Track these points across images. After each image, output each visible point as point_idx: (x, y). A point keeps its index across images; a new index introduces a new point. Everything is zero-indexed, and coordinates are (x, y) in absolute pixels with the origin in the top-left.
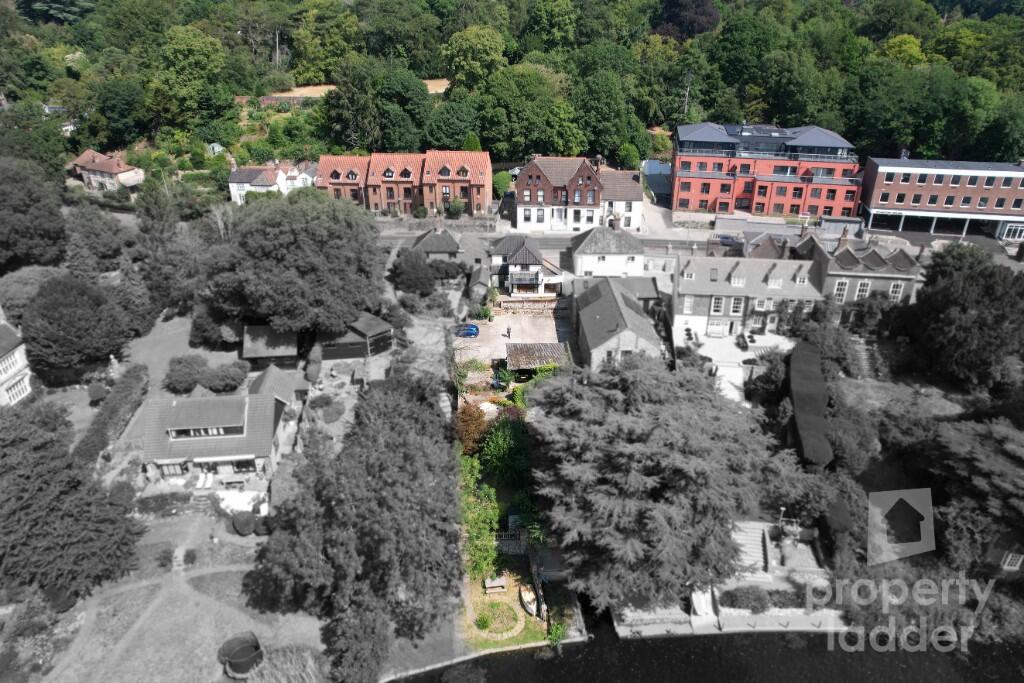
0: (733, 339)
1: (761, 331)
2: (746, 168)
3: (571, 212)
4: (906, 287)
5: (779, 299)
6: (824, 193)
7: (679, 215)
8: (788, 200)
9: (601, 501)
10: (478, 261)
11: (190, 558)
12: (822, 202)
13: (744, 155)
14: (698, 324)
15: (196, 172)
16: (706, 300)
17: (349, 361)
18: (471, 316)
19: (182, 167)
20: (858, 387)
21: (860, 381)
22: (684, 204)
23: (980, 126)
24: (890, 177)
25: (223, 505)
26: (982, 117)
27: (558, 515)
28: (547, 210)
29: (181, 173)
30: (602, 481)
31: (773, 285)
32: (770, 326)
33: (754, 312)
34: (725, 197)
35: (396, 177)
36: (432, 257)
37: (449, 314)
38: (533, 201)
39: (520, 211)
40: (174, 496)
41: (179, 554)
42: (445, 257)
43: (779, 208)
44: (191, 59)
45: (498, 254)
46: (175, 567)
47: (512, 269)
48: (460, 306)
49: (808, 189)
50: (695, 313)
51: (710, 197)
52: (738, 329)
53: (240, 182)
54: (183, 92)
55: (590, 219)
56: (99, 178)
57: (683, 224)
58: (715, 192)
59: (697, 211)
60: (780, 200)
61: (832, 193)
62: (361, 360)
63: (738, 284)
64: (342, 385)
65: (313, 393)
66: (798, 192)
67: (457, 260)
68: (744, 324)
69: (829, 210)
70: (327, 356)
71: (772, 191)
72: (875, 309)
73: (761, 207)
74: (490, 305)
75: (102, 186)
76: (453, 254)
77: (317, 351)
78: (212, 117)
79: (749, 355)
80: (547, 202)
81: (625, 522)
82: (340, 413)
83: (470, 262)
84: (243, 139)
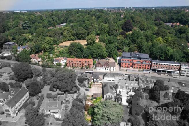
0: (126, 92)
1: (130, 91)
2: (132, 61)
3: (105, 68)
4: (151, 86)
5: (133, 87)
6: (144, 66)
7: (122, 68)
8: (139, 66)
9: (101, 121)
10: (90, 78)
11: (51, 124)
12: (144, 67)
13: (132, 59)
14: (121, 90)
15: (49, 59)
16: (122, 87)
17: (71, 94)
18: (88, 87)
19: (47, 58)
20: (143, 101)
21: (144, 100)
22: (123, 66)
23: (169, 55)
24: (154, 64)
25: (55, 116)
26: (169, 54)
27: (96, 122)
28: (101, 68)
29: (47, 59)
30: (102, 118)
31: (132, 85)
32: (131, 91)
33: (129, 89)
34: (129, 66)
35: (79, 62)
36: (83, 77)
37: (85, 87)
38: (99, 67)
39: (97, 68)
40: (48, 115)
41: (50, 123)
42: (85, 77)
43: (137, 68)
44: (49, 42)
45: (93, 77)
46: (49, 125)
47: (95, 79)
48: (87, 85)
49: (142, 65)
50: (120, 88)
51: (127, 66)
52: (127, 91)
53: (55, 61)
54: (47, 47)
55: (107, 69)
56: (35, 60)
57: (122, 70)
58: (127, 65)
59: (124, 68)
60: (137, 66)
61: (146, 66)
62: (73, 94)
63: (127, 84)
64: (70, 98)
65: (66, 99)
66: (140, 65)
67: (87, 77)
68: (128, 90)
69: (145, 68)
70: (68, 93)
71: (136, 65)
72: (147, 89)
73: (135, 67)
74: (91, 85)
75: (35, 61)
76: (86, 77)
77: (67, 93)
78: (51, 50)
79: (128, 95)
80: (101, 67)
81: (104, 123)
82: (70, 103)
83: (89, 78)
84: (56, 53)
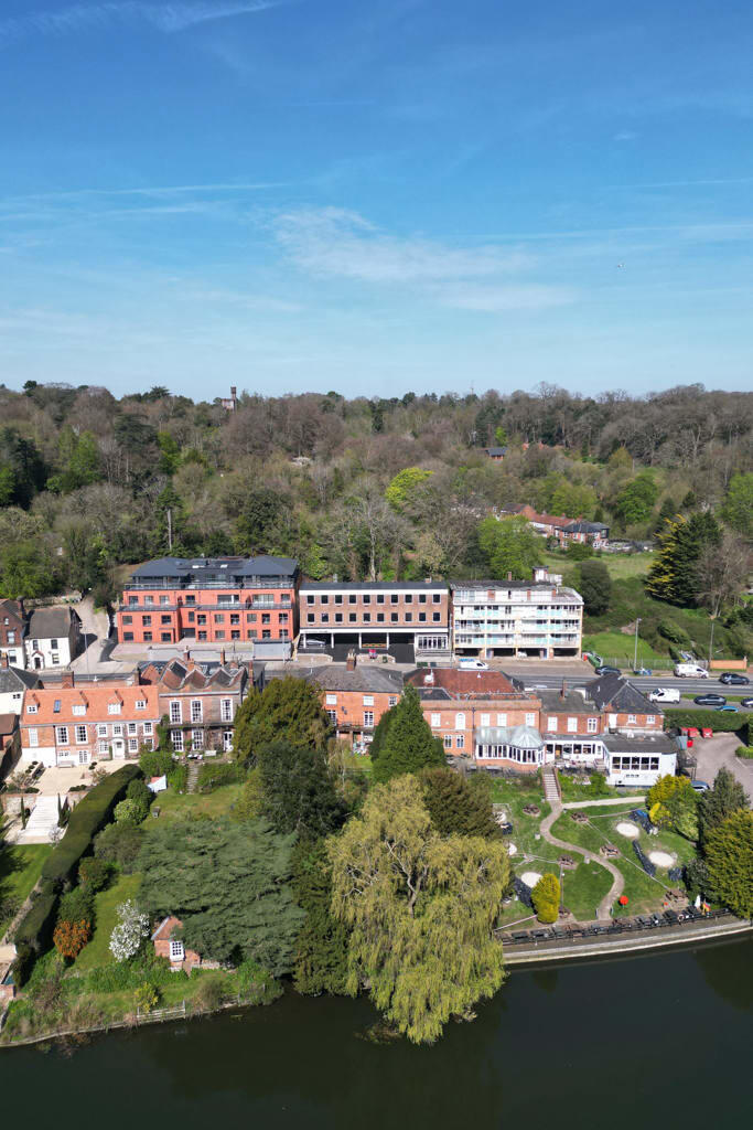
1: (109, 759)
2: (190, 599)
4: (234, 702)
5: (120, 723)
6: (259, 618)
7: (122, 648)
8: (228, 626)
12: (259, 626)
13: (193, 586)
22: (129, 637)
24: (311, 599)
31: (114, 710)
32: (118, 752)
33: (98, 739)
34: (166, 628)
43: (220, 634)
49: (244, 616)
50: (42, 745)
51: (153, 629)
55: (13, 659)
58: (157, 624)
59: (141, 643)
60: (220, 626)
61: (266, 617)
63: (80, 712)
66: (235, 618)
68: (93, 753)
69: (267, 633)
71: (211, 618)
73: (204, 636)
